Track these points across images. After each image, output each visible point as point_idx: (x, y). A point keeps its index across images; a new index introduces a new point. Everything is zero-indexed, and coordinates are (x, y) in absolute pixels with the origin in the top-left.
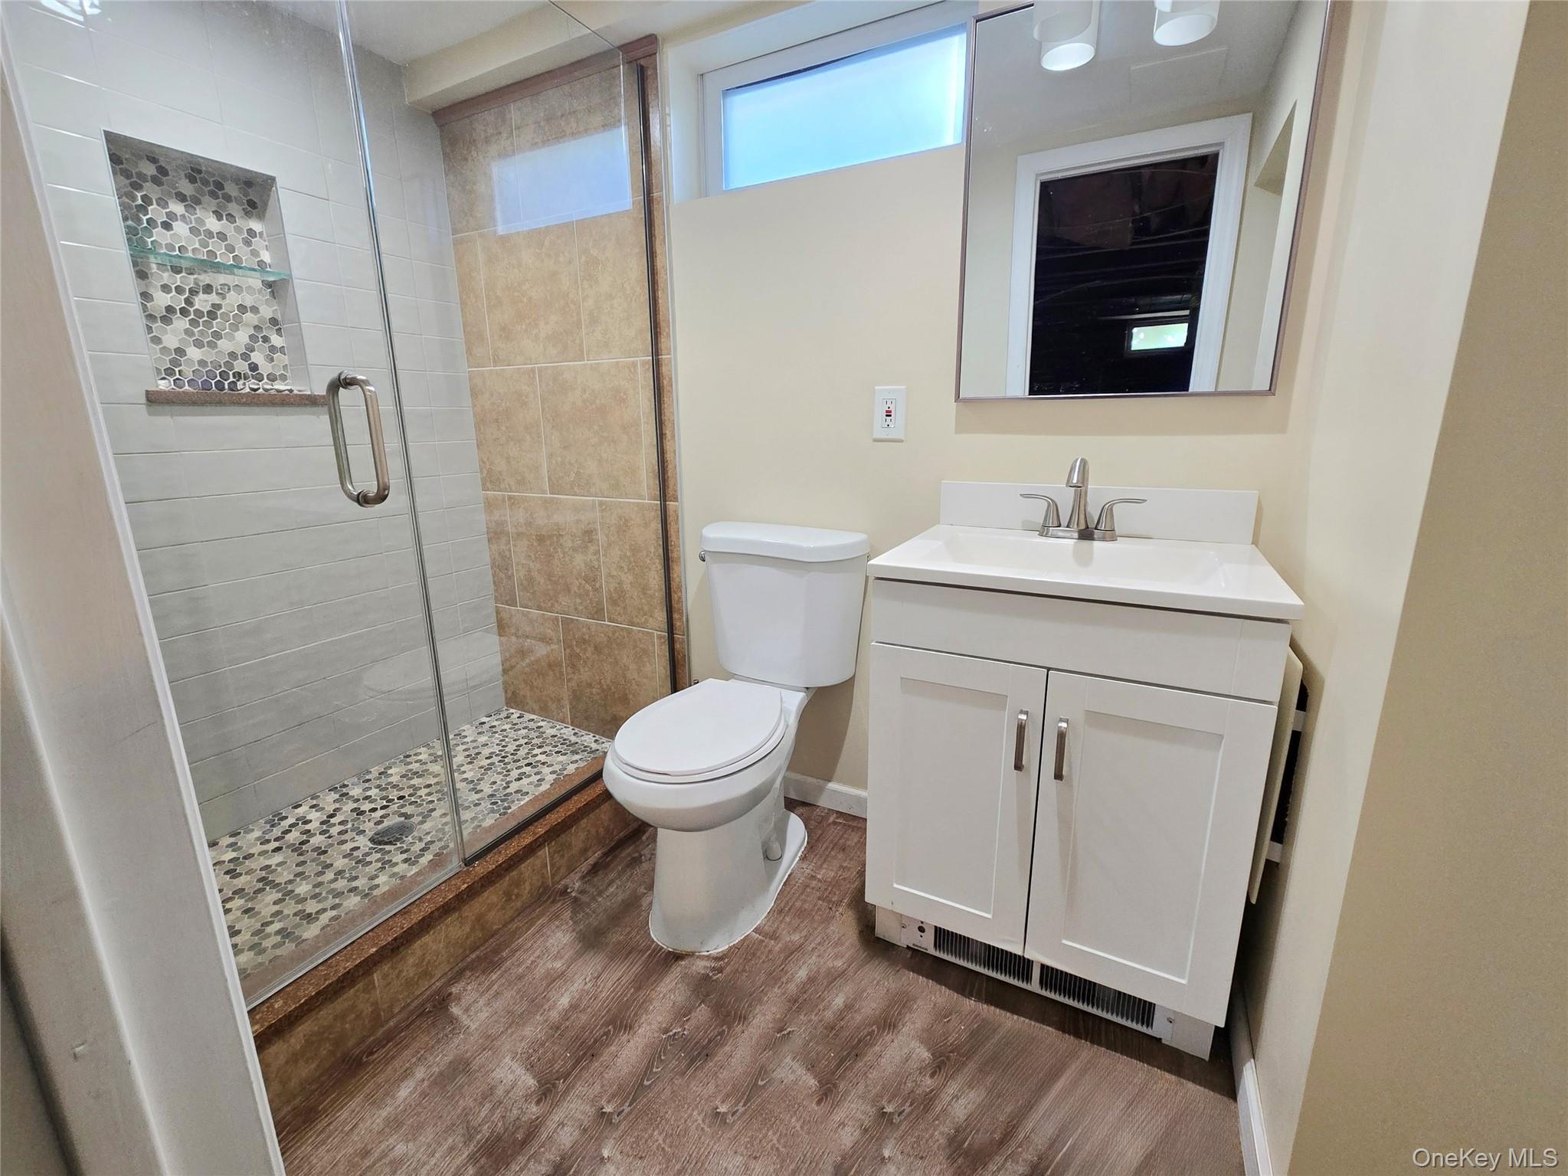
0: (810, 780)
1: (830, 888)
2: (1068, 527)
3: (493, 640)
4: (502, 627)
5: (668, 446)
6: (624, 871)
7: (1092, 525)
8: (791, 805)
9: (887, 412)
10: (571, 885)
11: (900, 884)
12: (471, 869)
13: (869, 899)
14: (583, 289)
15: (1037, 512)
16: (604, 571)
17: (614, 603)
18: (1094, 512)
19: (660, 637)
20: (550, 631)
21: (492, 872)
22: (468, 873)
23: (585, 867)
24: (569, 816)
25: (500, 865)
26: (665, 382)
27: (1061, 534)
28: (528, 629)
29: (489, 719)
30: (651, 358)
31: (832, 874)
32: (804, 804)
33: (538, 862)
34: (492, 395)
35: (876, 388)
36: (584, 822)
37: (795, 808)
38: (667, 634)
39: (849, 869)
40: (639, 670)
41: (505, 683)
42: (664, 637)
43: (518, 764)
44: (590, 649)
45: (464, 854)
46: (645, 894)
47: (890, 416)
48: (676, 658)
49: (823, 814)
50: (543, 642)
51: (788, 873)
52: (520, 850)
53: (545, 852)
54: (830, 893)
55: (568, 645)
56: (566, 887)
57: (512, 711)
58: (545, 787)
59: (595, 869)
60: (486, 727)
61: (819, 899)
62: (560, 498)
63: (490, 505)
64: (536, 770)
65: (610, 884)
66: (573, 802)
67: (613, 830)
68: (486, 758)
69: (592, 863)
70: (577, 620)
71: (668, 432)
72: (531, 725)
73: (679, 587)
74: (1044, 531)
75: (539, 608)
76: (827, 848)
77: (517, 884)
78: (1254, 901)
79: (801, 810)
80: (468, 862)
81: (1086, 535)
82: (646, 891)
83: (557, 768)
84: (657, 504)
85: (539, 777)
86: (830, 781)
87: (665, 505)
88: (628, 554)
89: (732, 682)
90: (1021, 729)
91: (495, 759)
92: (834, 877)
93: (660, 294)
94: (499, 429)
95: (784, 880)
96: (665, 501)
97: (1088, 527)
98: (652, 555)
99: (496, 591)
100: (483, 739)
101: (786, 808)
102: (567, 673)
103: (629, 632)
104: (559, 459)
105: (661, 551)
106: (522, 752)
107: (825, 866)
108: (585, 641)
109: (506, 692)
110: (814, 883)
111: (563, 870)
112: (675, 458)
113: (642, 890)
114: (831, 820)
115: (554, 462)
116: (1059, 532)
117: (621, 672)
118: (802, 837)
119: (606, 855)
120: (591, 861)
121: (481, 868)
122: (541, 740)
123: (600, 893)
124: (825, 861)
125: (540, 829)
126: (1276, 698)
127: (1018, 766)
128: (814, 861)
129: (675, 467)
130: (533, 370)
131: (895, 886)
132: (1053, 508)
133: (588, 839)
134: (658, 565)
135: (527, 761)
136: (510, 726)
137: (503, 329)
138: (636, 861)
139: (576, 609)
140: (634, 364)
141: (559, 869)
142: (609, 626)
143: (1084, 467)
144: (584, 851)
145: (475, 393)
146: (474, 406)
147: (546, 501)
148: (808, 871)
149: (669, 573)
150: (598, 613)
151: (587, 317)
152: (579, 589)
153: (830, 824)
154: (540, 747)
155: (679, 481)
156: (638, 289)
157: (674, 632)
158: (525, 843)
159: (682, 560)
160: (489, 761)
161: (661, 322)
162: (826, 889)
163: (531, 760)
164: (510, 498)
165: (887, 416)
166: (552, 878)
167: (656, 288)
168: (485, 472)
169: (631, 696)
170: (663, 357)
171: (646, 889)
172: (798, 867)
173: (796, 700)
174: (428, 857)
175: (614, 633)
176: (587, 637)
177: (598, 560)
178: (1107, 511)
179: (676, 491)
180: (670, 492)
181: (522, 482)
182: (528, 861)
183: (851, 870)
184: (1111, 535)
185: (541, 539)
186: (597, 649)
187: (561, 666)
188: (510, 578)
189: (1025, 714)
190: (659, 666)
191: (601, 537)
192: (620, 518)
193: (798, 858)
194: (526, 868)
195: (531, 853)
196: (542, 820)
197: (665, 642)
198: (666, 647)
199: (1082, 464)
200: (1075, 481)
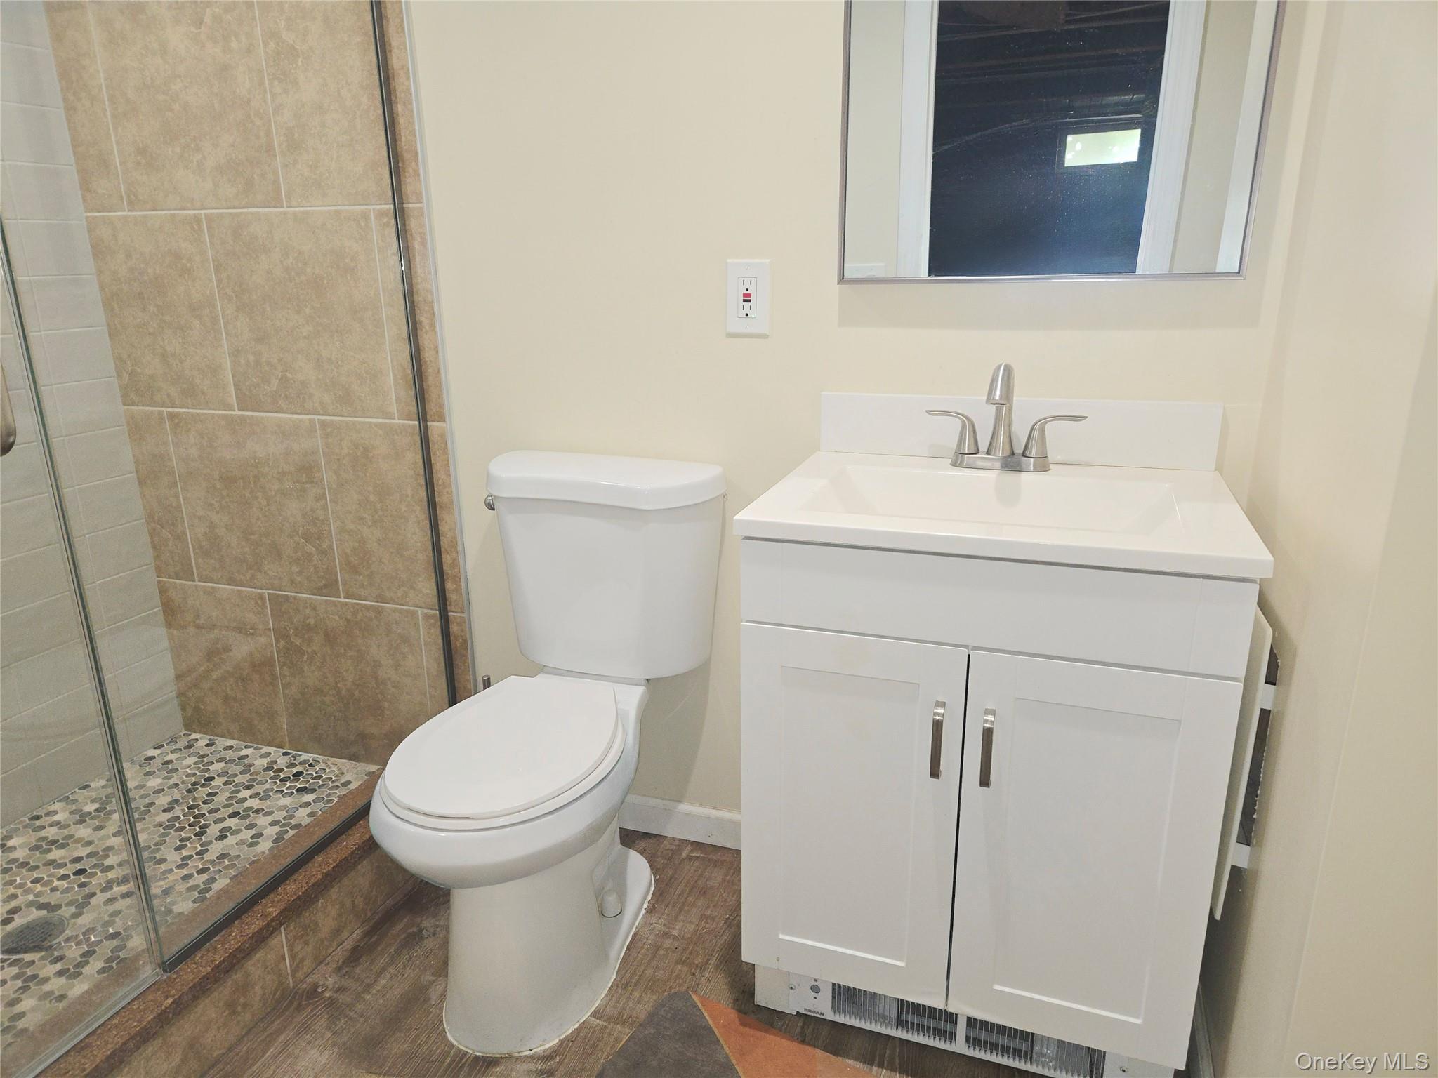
0: (654, 802)
1: (690, 947)
2: (988, 453)
3: (159, 635)
4: (171, 611)
5: (425, 340)
6: (398, 952)
7: (1019, 449)
8: (629, 838)
9: (745, 295)
10: (321, 983)
11: (787, 934)
12: (175, 976)
13: (747, 956)
14: (274, 95)
15: (949, 432)
16: (334, 525)
17: (354, 570)
18: (1021, 434)
19: (427, 617)
20: (251, 615)
21: (206, 978)
22: (170, 982)
23: (339, 954)
24: (313, 885)
25: (217, 967)
26: (417, 246)
27: (980, 463)
28: (214, 614)
29: (158, 751)
30: (391, 206)
31: (692, 928)
32: (647, 836)
33: (271, 957)
34: (129, 256)
35: (729, 261)
36: (334, 893)
37: (634, 842)
38: (438, 612)
39: (713, 918)
40: (397, 667)
41: (181, 695)
42: (433, 616)
43: (218, 815)
44: (318, 639)
45: (162, 957)
46: (434, 982)
47: (749, 301)
48: (453, 646)
49: (674, 847)
50: (240, 632)
51: (632, 933)
52: (245, 942)
53: (281, 939)
54: (691, 954)
55: (281, 634)
56: (316, 986)
57: (194, 736)
58: (265, 846)
59: (355, 956)
60: (156, 764)
61: (677, 963)
62: (257, 417)
63: (137, 430)
64: (247, 822)
65: (379, 975)
66: (316, 865)
67: (376, 897)
68: (164, 811)
69: (349, 947)
70: (294, 598)
71: (423, 319)
72: (230, 755)
73: (454, 545)
74: (958, 460)
75: (231, 581)
76: (683, 892)
77: (245, 988)
78: (1218, 916)
79: (642, 844)
80: (169, 966)
81: (1012, 463)
82: (434, 978)
83: (279, 816)
84: (413, 427)
85: (252, 832)
86: (680, 802)
87: (426, 428)
88: (372, 498)
89: (541, 679)
90: (938, 726)
91: (178, 811)
92: (696, 931)
93: (399, 108)
94: (144, 309)
95: (628, 943)
96: (425, 420)
97: (1013, 454)
98: (409, 499)
99: (157, 557)
100: (154, 782)
101: (621, 844)
102: (284, 676)
103: (379, 611)
104: (251, 358)
105: (423, 493)
106: (221, 799)
107: (682, 917)
108: (309, 628)
109: (183, 709)
110: (668, 942)
111: (308, 964)
112: (437, 358)
113: (428, 977)
114: (684, 854)
115: (243, 361)
116: (979, 459)
117: (368, 670)
118: (648, 881)
119: (368, 934)
120: (348, 945)
121: (190, 973)
122: (248, 776)
123: (368, 988)
124: (681, 910)
125: (272, 907)
126: (1242, 673)
127: (935, 772)
128: (666, 912)
129: (439, 372)
130: (197, 219)
131: (781, 936)
132: (969, 427)
133: (340, 915)
134: (419, 514)
135: (231, 810)
136: (195, 759)
137: (142, 151)
138: (415, 938)
139: (292, 582)
140: (364, 215)
141: (302, 960)
142: (347, 604)
143: (1009, 377)
144: (337, 932)
145: (99, 251)
146: (100, 272)
147: (230, 421)
148: (659, 927)
149: (437, 525)
150: (329, 587)
151: (282, 138)
152: (296, 552)
153: (683, 859)
154: (248, 787)
155: (445, 391)
156: (364, 100)
157: (449, 608)
158: (251, 931)
159: (456, 508)
160: (169, 815)
161: (405, 155)
162: (685, 949)
163: (236, 807)
164: (172, 416)
165: (745, 301)
166: (293, 976)
167: (393, 98)
168: (126, 377)
169: (386, 705)
170: (411, 205)
171: (433, 974)
172: (645, 922)
173: (633, 697)
174: (96, 964)
175: (355, 614)
176: (312, 621)
177: (325, 508)
178: (1037, 431)
179: (441, 406)
180: (431, 408)
181: (190, 393)
182: (258, 956)
183: (717, 920)
184: (1043, 465)
185: (228, 480)
186: (330, 638)
187: (273, 666)
188: (181, 538)
189: (941, 707)
190: (427, 659)
191: (326, 475)
192: (356, 446)
193: (643, 911)
194: (254, 967)
195: (261, 942)
196: (272, 895)
197: (435, 624)
198: (437, 631)
199: (1006, 374)
200: (997, 397)
